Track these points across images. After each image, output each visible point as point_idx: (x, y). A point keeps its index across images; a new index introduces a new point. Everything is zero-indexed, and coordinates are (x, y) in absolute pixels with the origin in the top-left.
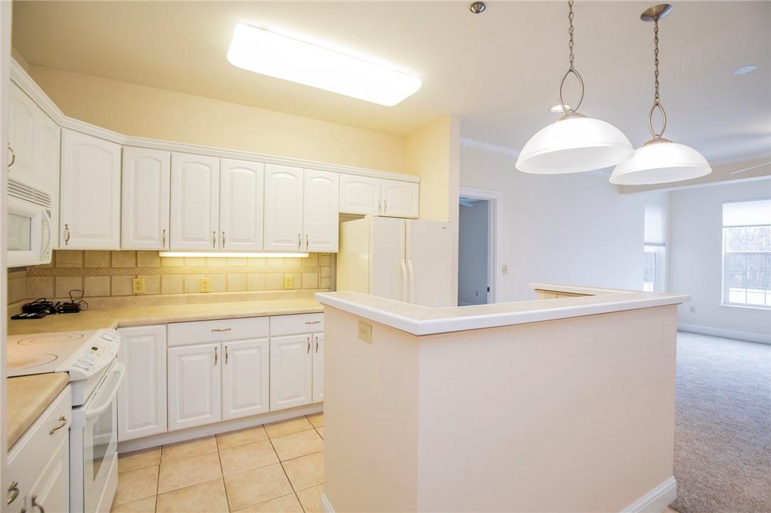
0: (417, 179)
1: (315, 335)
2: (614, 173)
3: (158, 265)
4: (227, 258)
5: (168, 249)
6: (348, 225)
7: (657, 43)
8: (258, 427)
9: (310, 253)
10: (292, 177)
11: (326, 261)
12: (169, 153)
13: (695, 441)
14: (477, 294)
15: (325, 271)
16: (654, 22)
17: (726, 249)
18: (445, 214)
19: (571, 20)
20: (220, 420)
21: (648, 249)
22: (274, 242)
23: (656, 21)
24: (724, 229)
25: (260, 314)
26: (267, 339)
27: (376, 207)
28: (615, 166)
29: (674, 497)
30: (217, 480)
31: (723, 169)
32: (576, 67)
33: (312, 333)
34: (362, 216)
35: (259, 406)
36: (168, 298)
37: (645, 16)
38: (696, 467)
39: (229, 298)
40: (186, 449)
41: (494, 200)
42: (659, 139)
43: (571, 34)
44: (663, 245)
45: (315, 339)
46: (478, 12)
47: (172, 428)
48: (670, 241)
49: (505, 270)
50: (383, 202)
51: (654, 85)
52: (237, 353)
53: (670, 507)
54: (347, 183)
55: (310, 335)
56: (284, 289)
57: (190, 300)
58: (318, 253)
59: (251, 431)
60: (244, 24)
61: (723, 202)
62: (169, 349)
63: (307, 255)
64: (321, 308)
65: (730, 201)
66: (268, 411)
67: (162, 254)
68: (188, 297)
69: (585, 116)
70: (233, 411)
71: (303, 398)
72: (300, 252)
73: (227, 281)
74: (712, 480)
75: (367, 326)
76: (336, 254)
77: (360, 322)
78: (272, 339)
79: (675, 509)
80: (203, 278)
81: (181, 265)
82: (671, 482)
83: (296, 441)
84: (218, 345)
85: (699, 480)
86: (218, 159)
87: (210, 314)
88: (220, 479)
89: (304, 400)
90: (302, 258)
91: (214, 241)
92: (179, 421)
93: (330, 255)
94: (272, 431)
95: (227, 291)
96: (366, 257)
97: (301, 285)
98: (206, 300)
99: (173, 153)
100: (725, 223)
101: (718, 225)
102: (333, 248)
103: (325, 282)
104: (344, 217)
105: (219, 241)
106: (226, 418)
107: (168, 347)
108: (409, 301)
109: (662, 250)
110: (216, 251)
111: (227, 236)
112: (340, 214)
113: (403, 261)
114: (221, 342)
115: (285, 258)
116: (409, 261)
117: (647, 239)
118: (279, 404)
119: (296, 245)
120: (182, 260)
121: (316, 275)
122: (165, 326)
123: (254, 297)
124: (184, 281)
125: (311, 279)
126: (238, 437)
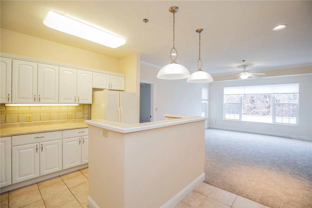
0: (125, 76)
1: (83, 137)
2: (187, 80)
3: (4, 110)
4: (40, 106)
5: (11, 103)
6: (96, 93)
7: (200, 40)
8: (57, 177)
9: (79, 104)
10: (72, 73)
11: (87, 107)
12: (11, 60)
13: (212, 162)
14: (147, 119)
15: (86, 111)
16: (199, 33)
17: (225, 101)
18: (134, 89)
19: (174, 32)
20: (39, 176)
21: (203, 102)
22: (64, 100)
23: (200, 33)
24: (224, 95)
25: (58, 130)
26: (61, 140)
27: (108, 86)
28: (187, 78)
29: (204, 179)
30: (40, 200)
31: (216, 78)
32: (175, 47)
33: (81, 136)
34: (102, 90)
35: (58, 168)
36: (10, 125)
37: (197, 31)
38: (211, 169)
39: (42, 124)
40: (22, 190)
41: (153, 84)
42: (200, 70)
43: (174, 36)
44: (208, 100)
45: (82, 138)
46: (146, 22)
47: (14, 182)
48: (210, 99)
49: (156, 109)
50: (111, 84)
51: (199, 53)
52: (47, 147)
53: (203, 182)
54: (96, 76)
55: (80, 137)
56: (68, 119)
57: (21, 125)
58: (83, 104)
59: (54, 179)
60: (52, 11)
61: (224, 87)
62: (13, 147)
63: (78, 105)
64: (87, 126)
65: (226, 87)
66: (62, 170)
67: (6, 105)
68: (21, 124)
69: (177, 63)
70: (45, 171)
71: (77, 163)
72: (76, 104)
73: (40, 116)
74: (215, 172)
75: (106, 131)
76: (91, 104)
77: (103, 130)
78: (63, 140)
79: (204, 182)
80: (28, 115)
81: (17, 109)
82: (204, 174)
83: (74, 180)
84: (38, 144)
85: (212, 173)
86: (37, 64)
87: (34, 131)
88: (41, 199)
89: (78, 164)
90: (76, 106)
91: (35, 99)
92: (18, 179)
93: (89, 105)
94: (64, 178)
95: (40, 120)
96: (104, 105)
97: (76, 117)
98: (30, 125)
99: (13, 59)
100: (224, 94)
101: (222, 94)
102: (90, 102)
103: (86, 116)
104: (94, 90)
105: (37, 99)
106: (42, 174)
107: (12, 146)
108: (121, 122)
109: (207, 102)
110: (36, 104)
111: (41, 97)
112: (93, 88)
113: (119, 107)
114: (39, 142)
115: (68, 106)
116: (121, 107)
117: (202, 99)
118: (66, 166)
119: (73, 101)
120: (17, 107)
121: (82, 113)
122: (10, 137)
123: (54, 123)
124: (18, 117)
125: (80, 114)
126: (48, 182)
